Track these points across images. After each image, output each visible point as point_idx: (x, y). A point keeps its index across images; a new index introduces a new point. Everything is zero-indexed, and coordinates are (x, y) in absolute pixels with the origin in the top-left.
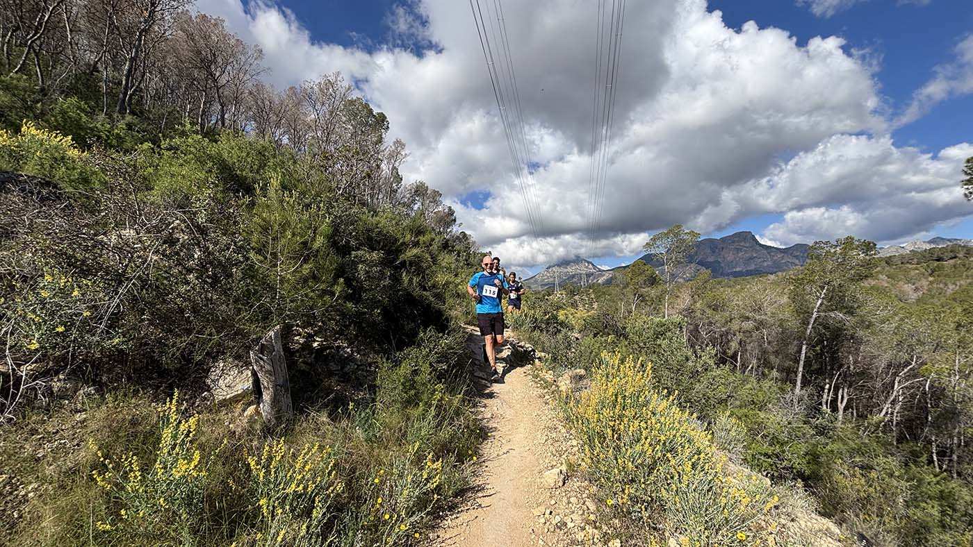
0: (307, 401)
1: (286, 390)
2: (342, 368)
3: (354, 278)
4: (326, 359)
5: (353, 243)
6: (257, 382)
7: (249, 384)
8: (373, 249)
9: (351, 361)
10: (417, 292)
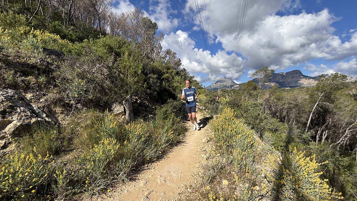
0: (137, 116)
1: (132, 112)
2: (146, 109)
3: (149, 83)
4: (142, 106)
5: (148, 72)
6: (125, 109)
7: (123, 110)
8: (155, 74)
9: (148, 107)
10: (167, 88)
